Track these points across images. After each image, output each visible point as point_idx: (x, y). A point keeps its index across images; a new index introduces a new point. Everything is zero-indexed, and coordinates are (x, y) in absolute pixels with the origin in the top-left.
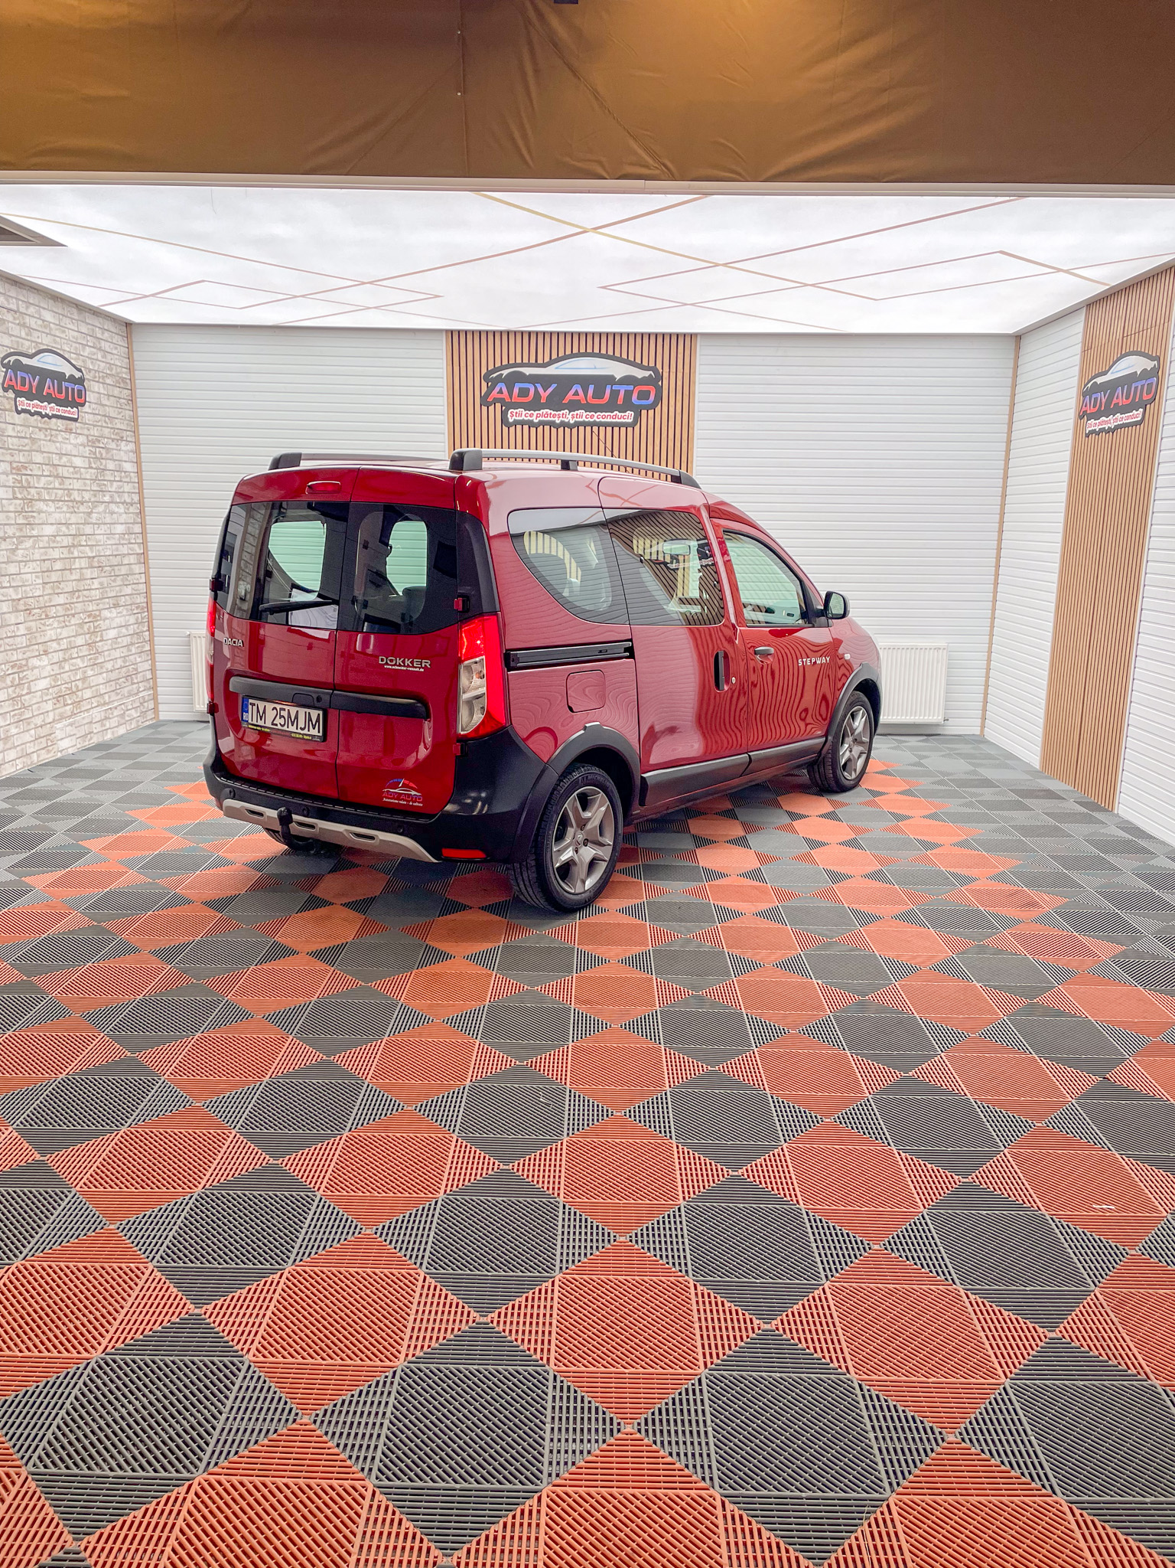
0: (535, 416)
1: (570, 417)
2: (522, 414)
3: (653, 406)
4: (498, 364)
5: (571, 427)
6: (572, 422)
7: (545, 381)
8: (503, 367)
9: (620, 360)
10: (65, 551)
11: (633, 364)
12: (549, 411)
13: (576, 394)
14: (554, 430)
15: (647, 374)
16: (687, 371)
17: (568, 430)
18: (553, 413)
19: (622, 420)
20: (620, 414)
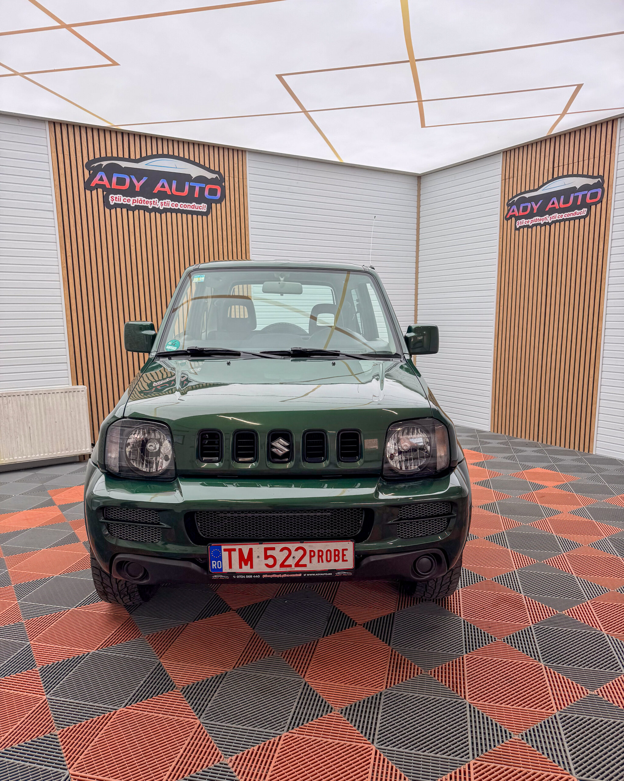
0: (131, 201)
1: (160, 204)
2: (121, 199)
3: (219, 201)
4: (97, 156)
5: (161, 212)
6: (162, 208)
7: (139, 173)
8: (101, 159)
9: (194, 163)
11: (203, 167)
12: (143, 199)
13: (163, 186)
14: (147, 214)
15: (214, 176)
16: (241, 177)
17: (158, 215)
18: (146, 200)
19: (199, 210)
20: (197, 205)
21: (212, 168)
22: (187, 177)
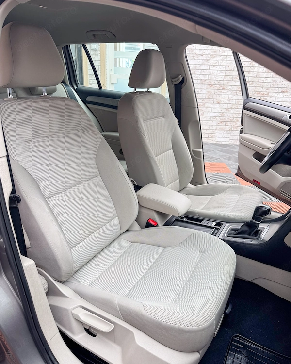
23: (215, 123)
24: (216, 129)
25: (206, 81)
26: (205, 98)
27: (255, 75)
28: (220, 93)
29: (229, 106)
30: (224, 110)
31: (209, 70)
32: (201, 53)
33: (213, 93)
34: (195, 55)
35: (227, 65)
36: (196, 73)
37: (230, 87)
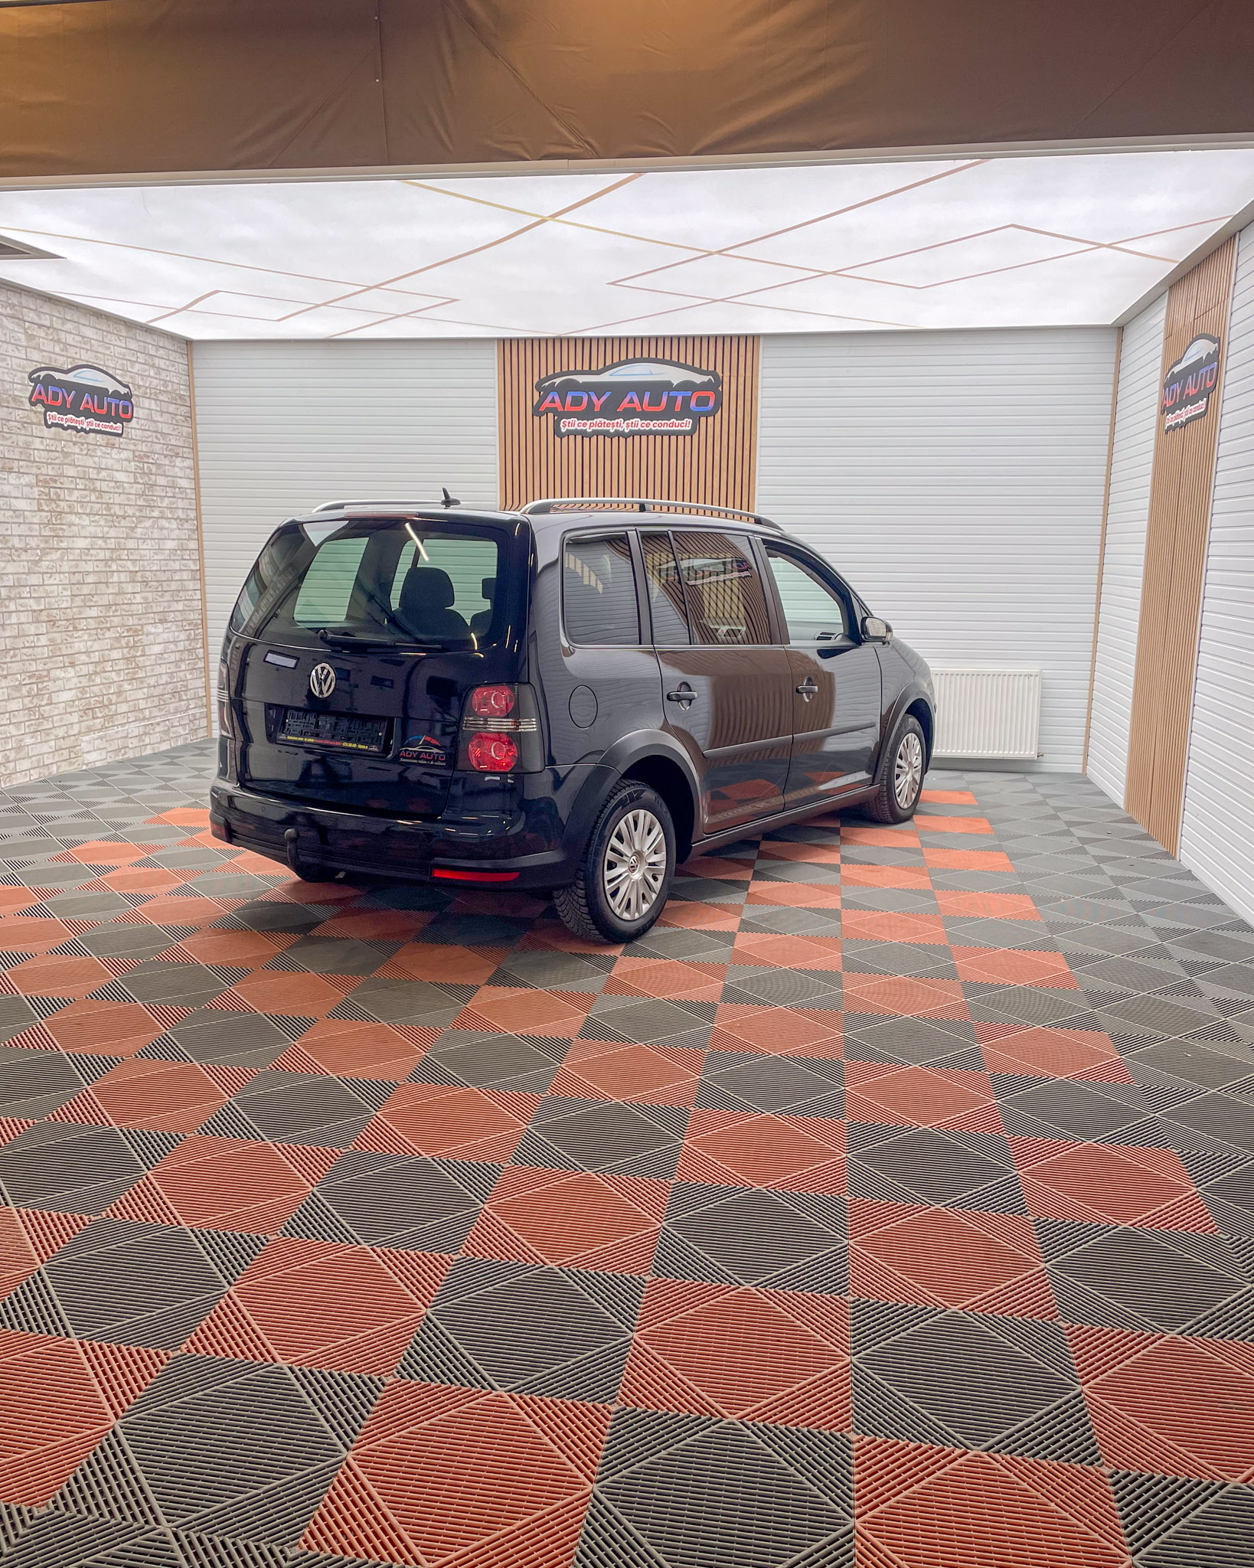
0: (588, 426)
1: (625, 426)
2: (575, 424)
3: (713, 413)
4: (551, 373)
5: (626, 436)
6: (626, 431)
7: (599, 389)
8: (555, 376)
9: (678, 365)
10: (101, 565)
11: (692, 369)
12: (603, 420)
13: (631, 401)
14: (608, 440)
15: (706, 378)
16: (749, 374)
17: (622, 440)
18: (607, 422)
19: (680, 428)
20: (677, 422)
21: (704, 368)
22: (667, 386)
23: (75, 718)
24: (79, 733)
25: (44, 613)
26: (48, 657)
27: (116, 590)
28: (70, 640)
29: (91, 668)
30: (85, 682)
31: (44, 585)
32: (22, 545)
33: (59, 641)
34: (13, 551)
35: (72, 570)
36: (22, 596)
37: (84, 622)
